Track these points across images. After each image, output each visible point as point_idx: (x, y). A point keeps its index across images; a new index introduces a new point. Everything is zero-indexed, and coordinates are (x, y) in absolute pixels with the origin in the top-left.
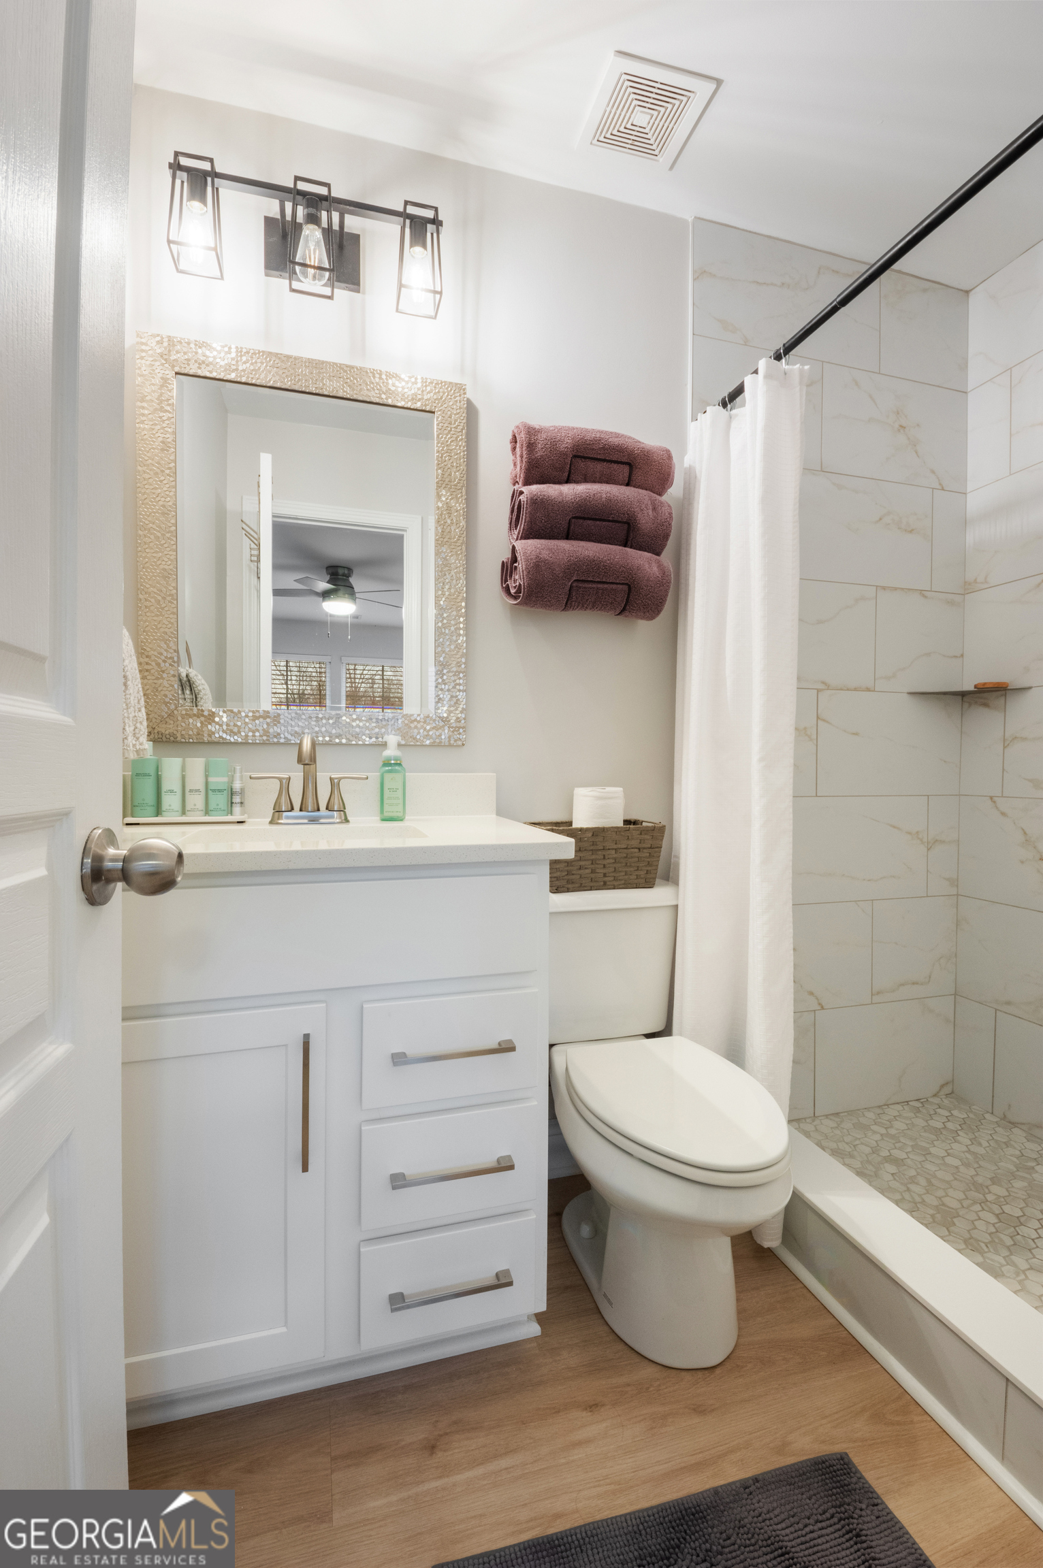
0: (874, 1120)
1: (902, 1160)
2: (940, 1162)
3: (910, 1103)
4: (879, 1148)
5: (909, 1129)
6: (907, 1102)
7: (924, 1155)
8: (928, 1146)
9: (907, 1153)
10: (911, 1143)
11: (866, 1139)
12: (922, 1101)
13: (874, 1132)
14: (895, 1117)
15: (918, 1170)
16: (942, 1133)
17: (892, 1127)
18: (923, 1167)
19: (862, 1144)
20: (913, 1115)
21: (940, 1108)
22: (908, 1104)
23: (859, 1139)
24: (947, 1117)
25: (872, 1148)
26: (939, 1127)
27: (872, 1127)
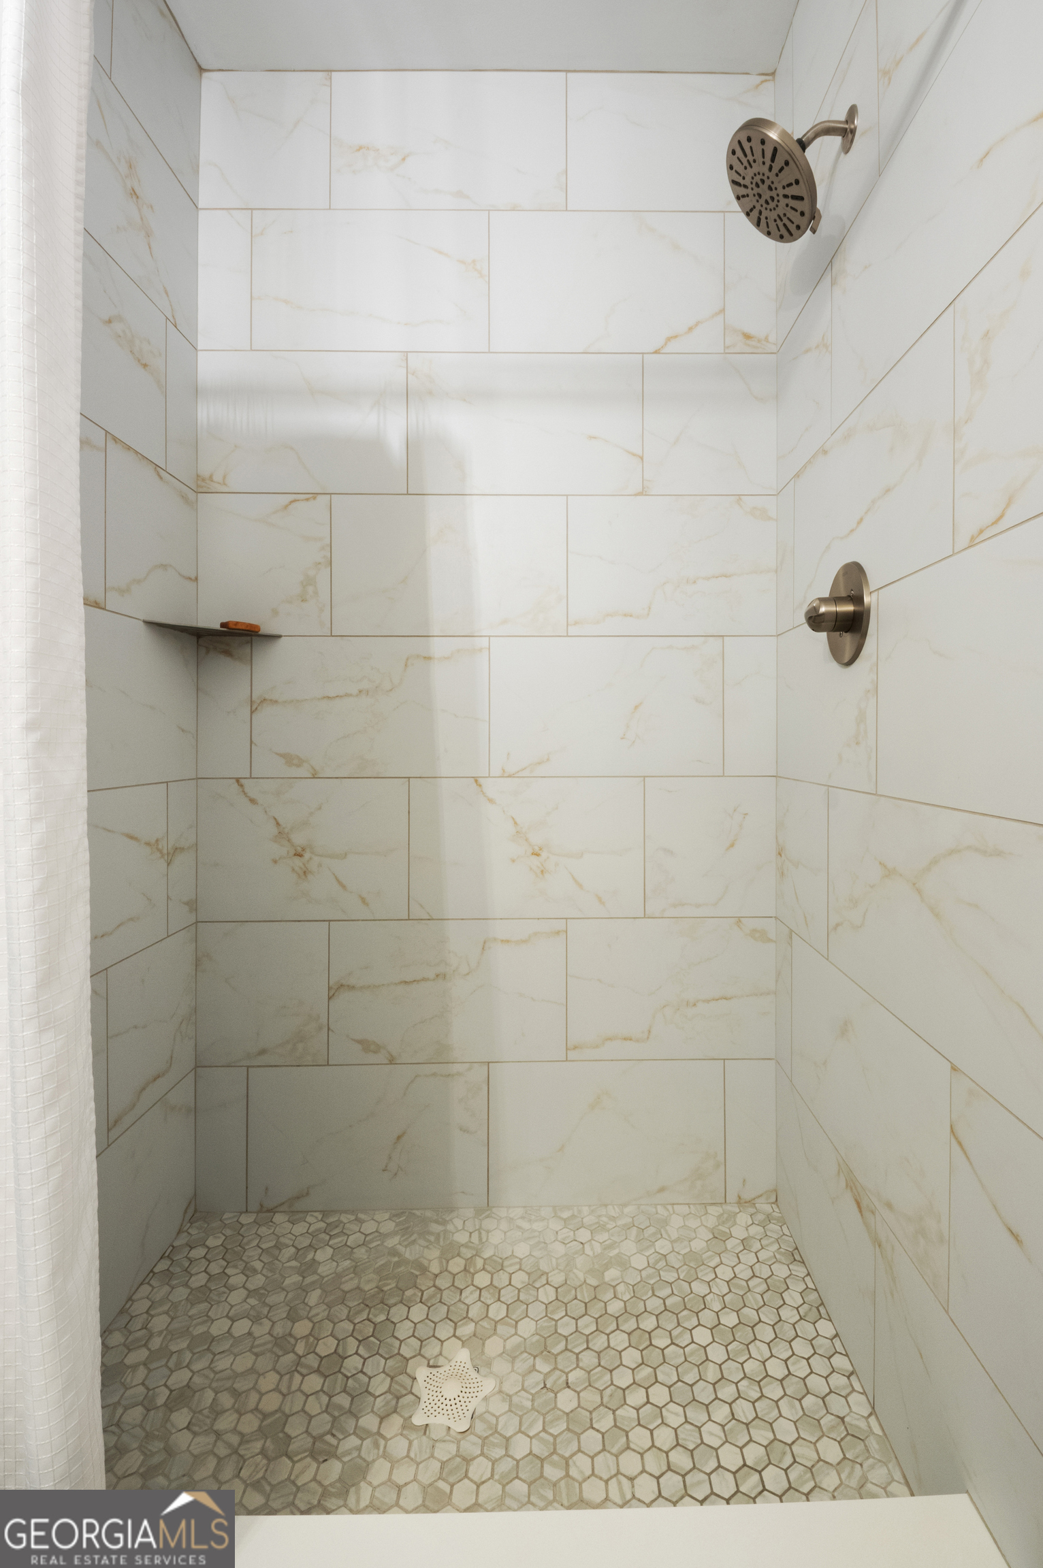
0: (124, 1345)
1: (188, 1386)
2: (231, 1342)
3: (156, 1270)
4: (151, 1392)
5: (173, 1319)
6: (152, 1271)
7: (208, 1349)
8: (206, 1329)
9: (187, 1366)
10: (184, 1345)
11: (129, 1393)
12: (166, 1255)
13: (134, 1367)
14: (147, 1312)
15: (214, 1385)
16: (211, 1291)
17: (151, 1336)
18: (216, 1373)
19: (126, 1409)
20: (166, 1289)
21: (192, 1248)
22: (154, 1273)
23: (119, 1403)
24: (204, 1257)
25: (142, 1404)
26: (203, 1283)
27: (128, 1361)
